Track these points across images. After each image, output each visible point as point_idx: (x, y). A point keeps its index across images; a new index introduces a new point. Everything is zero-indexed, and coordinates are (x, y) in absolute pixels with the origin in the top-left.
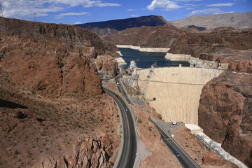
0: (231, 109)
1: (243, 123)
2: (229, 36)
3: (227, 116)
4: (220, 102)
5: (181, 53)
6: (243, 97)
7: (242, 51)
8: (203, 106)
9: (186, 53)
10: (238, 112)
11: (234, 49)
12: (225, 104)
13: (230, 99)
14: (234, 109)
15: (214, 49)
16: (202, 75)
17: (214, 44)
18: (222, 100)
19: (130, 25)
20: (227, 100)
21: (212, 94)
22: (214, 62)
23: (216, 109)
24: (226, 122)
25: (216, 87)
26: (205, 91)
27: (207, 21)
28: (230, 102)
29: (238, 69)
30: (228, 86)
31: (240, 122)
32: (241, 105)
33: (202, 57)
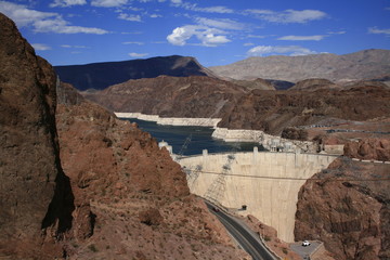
0: (358, 227)
1: (382, 250)
2: (330, 95)
3: (351, 239)
4: (336, 214)
5: (244, 127)
6: (378, 203)
7: (357, 123)
8: (303, 224)
9: (253, 127)
10: (372, 231)
11: (344, 118)
12: (346, 218)
13: (355, 207)
14: (364, 225)
15: (306, 119)
16: (296, 167)
17: (306, 111)
18: (339, 211)
19: (132, 74)
20: (349, 210)
21: (320, 200)
22: (310, 143)
23: (328, 228)
24: (352, 251)
25: (326, 187)
26: (305, 194)
27: (277, 68)
28: (356, 213)
29: (362, 154)
30: (349, 185)
31: (377, 249)
32: (377, 218)
33: (287, 135)
